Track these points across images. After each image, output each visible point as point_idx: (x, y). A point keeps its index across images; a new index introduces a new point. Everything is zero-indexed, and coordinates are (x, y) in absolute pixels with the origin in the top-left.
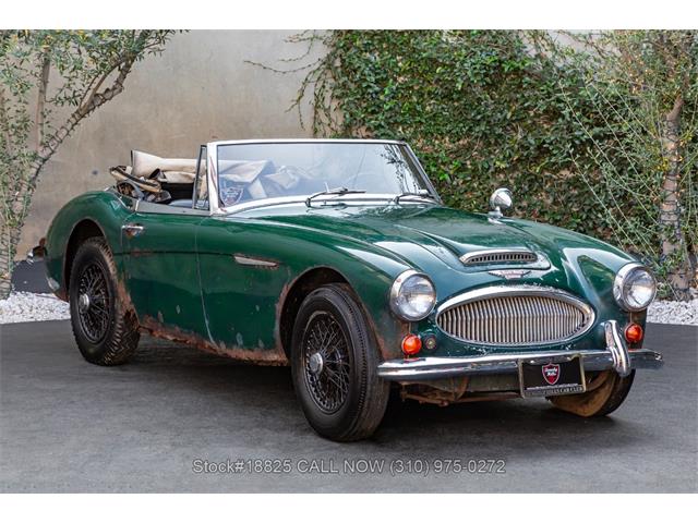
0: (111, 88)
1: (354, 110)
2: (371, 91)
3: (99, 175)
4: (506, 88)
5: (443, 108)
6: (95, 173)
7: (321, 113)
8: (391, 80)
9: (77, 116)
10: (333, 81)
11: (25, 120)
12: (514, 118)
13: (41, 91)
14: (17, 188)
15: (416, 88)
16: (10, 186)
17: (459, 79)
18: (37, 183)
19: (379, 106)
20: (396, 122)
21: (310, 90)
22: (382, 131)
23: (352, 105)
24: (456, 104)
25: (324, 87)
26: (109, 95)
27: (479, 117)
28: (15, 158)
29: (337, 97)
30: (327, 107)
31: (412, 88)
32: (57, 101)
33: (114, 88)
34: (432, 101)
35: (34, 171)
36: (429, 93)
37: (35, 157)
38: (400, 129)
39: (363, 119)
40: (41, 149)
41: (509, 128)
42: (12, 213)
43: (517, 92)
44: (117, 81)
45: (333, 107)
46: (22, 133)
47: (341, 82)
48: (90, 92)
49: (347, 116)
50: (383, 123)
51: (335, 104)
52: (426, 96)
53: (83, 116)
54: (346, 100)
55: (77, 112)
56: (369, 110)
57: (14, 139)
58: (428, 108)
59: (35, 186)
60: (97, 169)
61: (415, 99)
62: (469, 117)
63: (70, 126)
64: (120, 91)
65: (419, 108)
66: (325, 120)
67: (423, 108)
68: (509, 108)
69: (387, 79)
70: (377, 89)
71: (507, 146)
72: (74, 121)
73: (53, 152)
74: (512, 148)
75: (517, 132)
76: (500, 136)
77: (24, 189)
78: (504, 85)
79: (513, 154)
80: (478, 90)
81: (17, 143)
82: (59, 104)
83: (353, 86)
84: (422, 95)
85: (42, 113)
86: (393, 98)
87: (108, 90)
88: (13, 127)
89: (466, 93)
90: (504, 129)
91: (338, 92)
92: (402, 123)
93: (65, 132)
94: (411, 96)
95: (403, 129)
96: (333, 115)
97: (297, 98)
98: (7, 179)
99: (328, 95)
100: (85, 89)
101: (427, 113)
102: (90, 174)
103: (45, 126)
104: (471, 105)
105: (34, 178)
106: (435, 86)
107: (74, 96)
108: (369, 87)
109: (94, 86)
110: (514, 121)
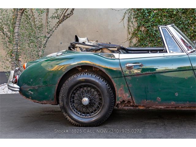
0: (69, 13)
1: (141, 22)
2: (146, 15)
3: (62, 44)
4: (189, 13)
5: (169, 20)
6: (61, 43)
7: (130, 23)
8: (152, 12)
9: (58, 23)
10: (134, 13)
11: (42, 25)
12: (192, 23)
13: (47, 15)
14: (40, 47)
15: (160, 14)
16: (38, 47)
17: (175, 11)
18: (46, 45)
19: (148, 20)
20: (154, 25)
21: (127, 16)
22: (150, 28)
23: (140, 20)
24: (173, 19)
25: (131, 15)
26: (69, 16)
27: (181, 23)
28: (39, 38)
29: (135, 18)
30: (132, 21)
31: (159, 14)
32: (52, 17)
33: (70, 14)
34: (165, 18)
35: (45, 41)
36: (164, 16)
37: (45, 37)
38: (155, 27)
39: (144, 24)
40: (47, 34)
41: (190, 26)
42: (38, 55)
43: (192, 14)
44: (71, 11)
45: (134, 21)
46: (41, 29)
47: (136, 13)
48: (63, 15)
49: (139, 23)
50: (150, 25)
51: (134, 20)
52: (163, 17)
53: (60, 23)
54: (138, 19)
55: (58, 22)
56: (146, 21)
57: (38, 31)
58: (164, 20)
59: (45, 46)
60: (62, 42)
61: (159, 17)
62: (177, 23)
63: (56, 26)
64: (72, 14)
65: (161, 20)
66: (131, 25)
67: (162, 20)
68: (190, 20)
69: (151, 12)
70: (148, 15)
71: (190, 31)
72: (57, 25)
73: (51, 35)
74: (191, 32)
75: (192, 27)
76: (187, 28)
77: (42, 47)
78: (188, 12)
79: (191, 34)
80: (180, 14)
81: (39, 32)
82: (53, 19)
83: (140, 14)
84: (162, 16)
85: (47, 22)
86: (153, 17)
87: (68, 14)
88: (38, 27)
89: (176, 15)
90: (188, 26)
91: (135, 16)
92: (155, 25)
93: (55, 28)
94: (158, 16)
95: (156, 27)
96: (134, 23)
97: (122, 19)
98: (36, 44)
99: (132, 17)
100: (61, 14)
101: (163, 22)
102: (60, 43)
103: (48, 26)
104: (178, 19)
105: (45, 44)
106: (166, 13)
107: (58, 16)
108: (145, 14)
109: (64, 13)
110: (191, 23)
